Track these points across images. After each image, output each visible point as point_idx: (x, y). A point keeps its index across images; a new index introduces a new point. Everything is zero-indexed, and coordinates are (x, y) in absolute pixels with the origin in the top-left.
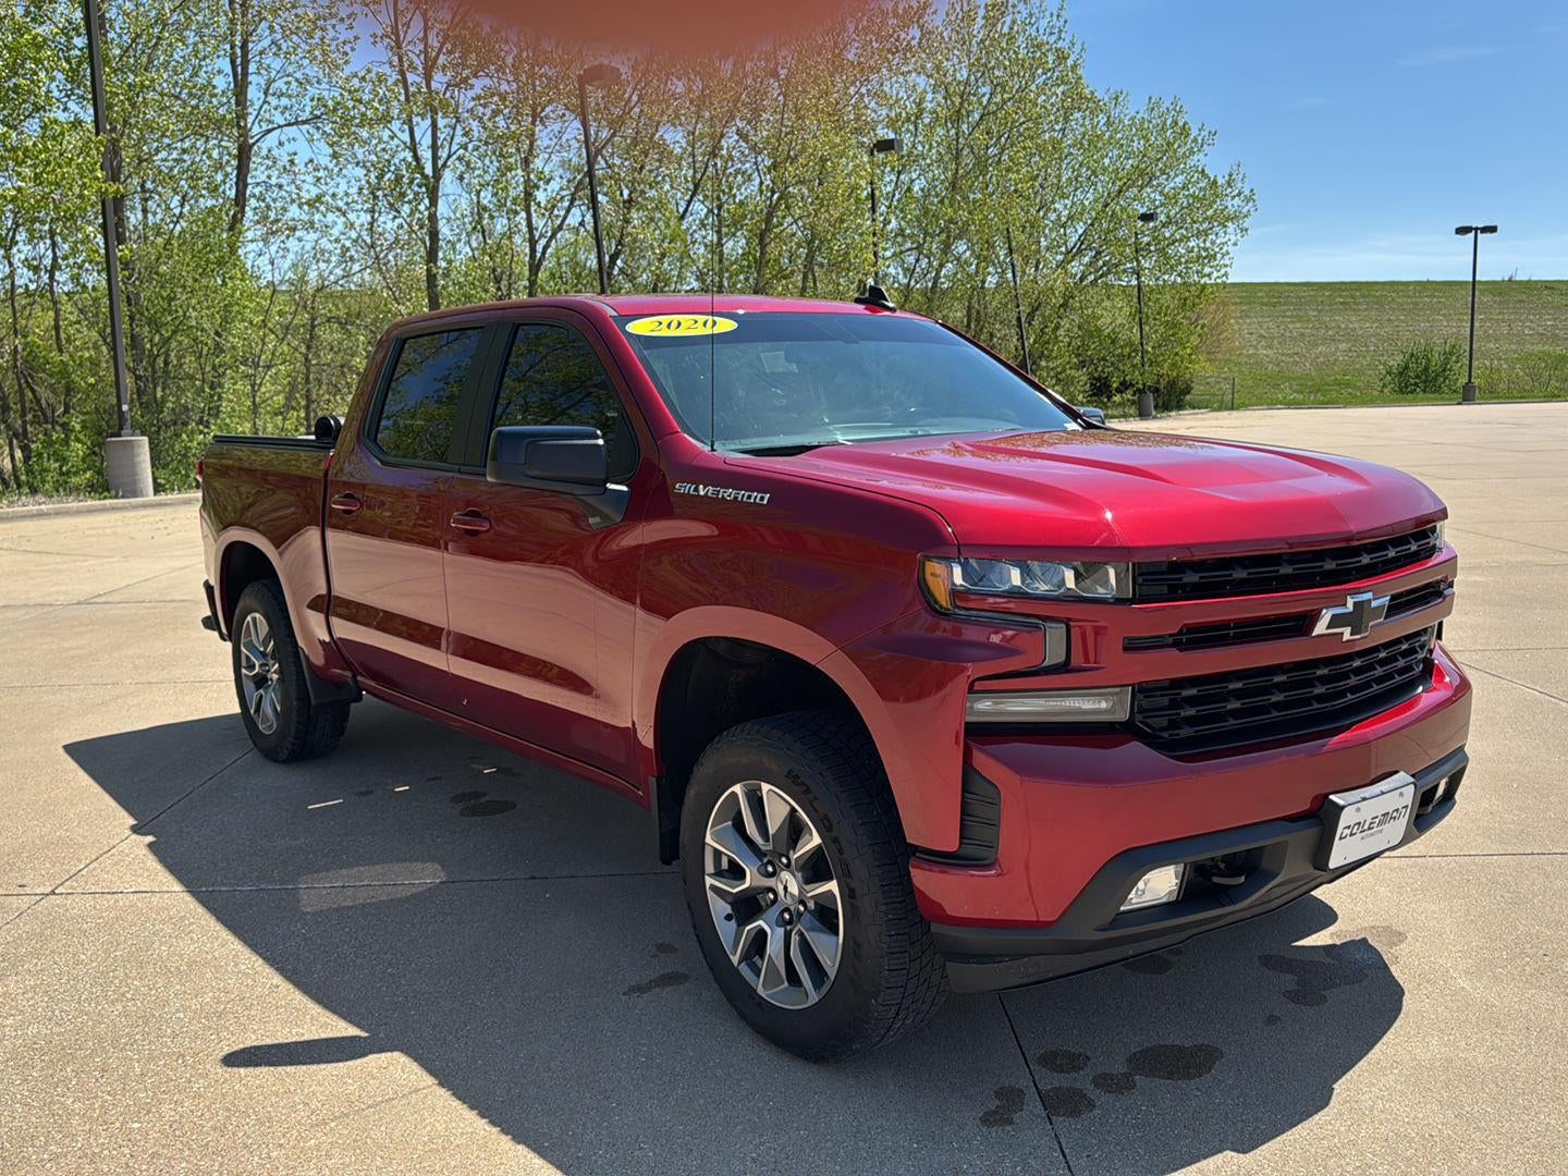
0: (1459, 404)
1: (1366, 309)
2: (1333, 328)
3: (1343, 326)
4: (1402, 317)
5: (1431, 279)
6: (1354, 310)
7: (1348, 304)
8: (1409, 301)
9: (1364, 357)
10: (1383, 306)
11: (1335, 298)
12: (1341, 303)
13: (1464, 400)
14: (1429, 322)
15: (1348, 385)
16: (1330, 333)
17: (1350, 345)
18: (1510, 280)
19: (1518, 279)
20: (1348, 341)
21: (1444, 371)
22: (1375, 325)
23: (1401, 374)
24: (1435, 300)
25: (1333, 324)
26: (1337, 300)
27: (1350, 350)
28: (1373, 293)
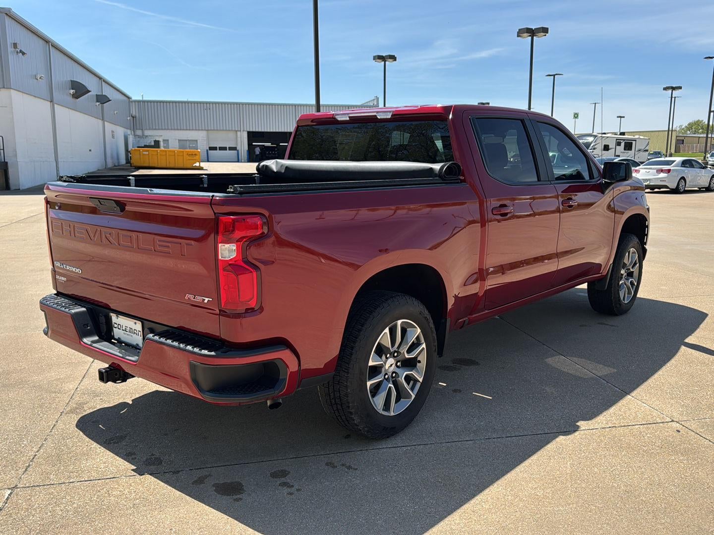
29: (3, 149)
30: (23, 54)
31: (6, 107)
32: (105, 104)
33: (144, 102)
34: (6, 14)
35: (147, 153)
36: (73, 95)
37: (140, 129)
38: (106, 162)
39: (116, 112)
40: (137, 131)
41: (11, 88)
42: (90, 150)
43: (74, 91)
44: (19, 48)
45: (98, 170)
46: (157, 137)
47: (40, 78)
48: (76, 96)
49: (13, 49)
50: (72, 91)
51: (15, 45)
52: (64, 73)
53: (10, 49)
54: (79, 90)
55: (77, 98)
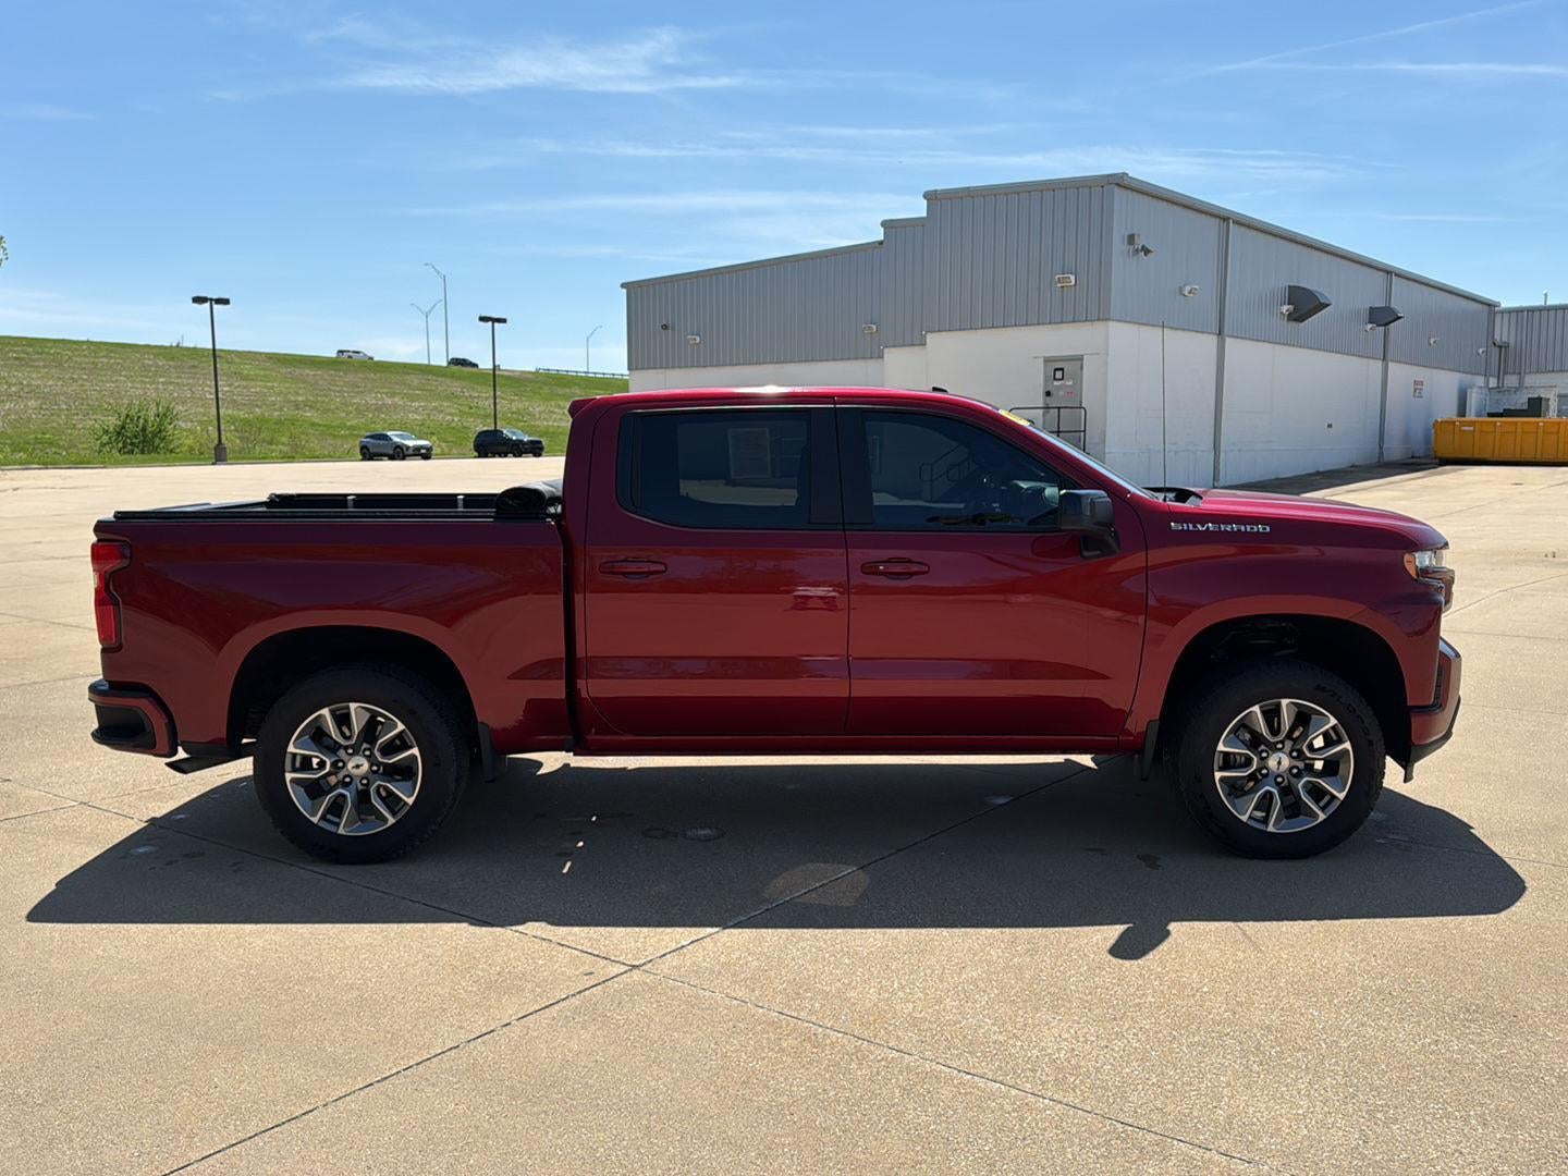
0: (213, 464)
1: (44, 367)
2: (15, 384)
3: (25, 382)
4: (85, 377)
5: (91, 340)
6: (33, 366)
7: (23, 359)
8: (87, 360)
9: (59, 416)
10: (61, 364)
11: (7, 353)
12: (16, 359)
13: (217, 460)
14: (113, 382)
15: (51, 444)
16: (13, 389)
17: (39, 402)
18: (178, 346)
19: (185, 345)
20: (37, 399)
21: (160, 431)
22: (60, 383)
23: (119, 434)
24: (112, 361)
25: (14, 381)
26: (10, 355)
27: (41, 408)
28: (46, 350)
29: (1084, 431)
30: (1147, 251)
31: (1098, 354)
32: (1392, 325)
33: (1548, 309)
34: (1118, 185)
35: (1472, 428)
36: (1289, 315)
37: (1514, 373)
38: (1381, 448)
39: (1432, 341)
40: (1508, 377)
41: (1109, 319)
42: (1330, 426)
43: (1291, 307)
44: (1139, 242)
45: (1353, 466)
46: (1542, 390)
47: (1190, 292)
48: (1298, 316)
49: (1126, 247)
50: (1285, 308)
51: (1131, 239)
52: (1268, 275)
53: (1119, 245)
54: (1303, 305)
55: (1300, 319)
